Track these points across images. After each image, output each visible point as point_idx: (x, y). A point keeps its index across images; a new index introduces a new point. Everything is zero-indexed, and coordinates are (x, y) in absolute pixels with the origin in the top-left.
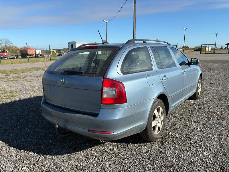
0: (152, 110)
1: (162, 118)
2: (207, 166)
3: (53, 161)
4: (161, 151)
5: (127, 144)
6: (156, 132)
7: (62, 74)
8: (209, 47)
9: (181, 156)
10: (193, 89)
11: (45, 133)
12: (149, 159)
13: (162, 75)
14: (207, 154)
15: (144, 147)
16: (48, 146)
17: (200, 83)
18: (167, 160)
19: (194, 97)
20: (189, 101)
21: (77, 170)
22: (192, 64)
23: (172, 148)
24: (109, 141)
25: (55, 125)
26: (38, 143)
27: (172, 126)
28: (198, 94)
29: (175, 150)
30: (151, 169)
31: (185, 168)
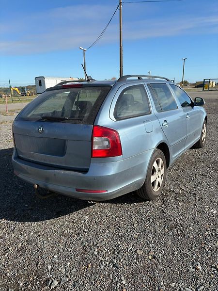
0: (151, 163)
1: (162, 171)
2: (216, 225)
3: (32, 228)
4: (163, 211)
5: (122, 204)
6: (156, 189)
7: (39, 120)
8: (213, 83)
9: (185, 215)
10: (197, 136)
11: (18, 195)
12: (149, 220)
13: (162, 120)
14: (215, 212)
15: (142, 207)
16: (23, 210)
17: (205, 128)
18: (170, 220)
19: (197, 145)
20: (191, 150)
21: (63, 237)
22: (196, 105)
23: (175, 206)
24: (100, 202)
25: (34, 185)
26: (11, 208)
27: (173, 181)
28: (203, 141)
29: (178, 208)
30: (152, 232)
31: (190, 228)
